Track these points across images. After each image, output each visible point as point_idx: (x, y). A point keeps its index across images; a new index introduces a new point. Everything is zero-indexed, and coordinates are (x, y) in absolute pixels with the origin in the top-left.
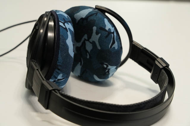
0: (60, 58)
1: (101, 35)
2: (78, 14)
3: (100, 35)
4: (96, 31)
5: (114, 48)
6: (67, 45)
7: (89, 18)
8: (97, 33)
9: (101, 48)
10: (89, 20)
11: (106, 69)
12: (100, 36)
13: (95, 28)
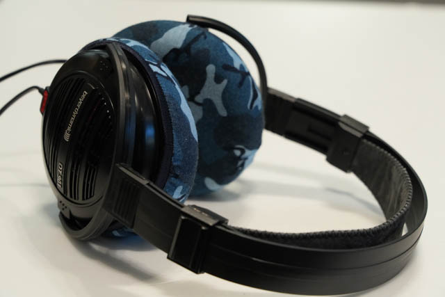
0: (177, 149)
1: (229, 82)
2: (161, 40)
3: (225, 82)
4: (216, 74)
5: (257, 107)
6: (185, 115)
7: (193, 46)
8: (218, 79)
9: (228, 112)
10: (193, 51)
11: (239, 158)
12: (227, 85)
13: (211, 69)
